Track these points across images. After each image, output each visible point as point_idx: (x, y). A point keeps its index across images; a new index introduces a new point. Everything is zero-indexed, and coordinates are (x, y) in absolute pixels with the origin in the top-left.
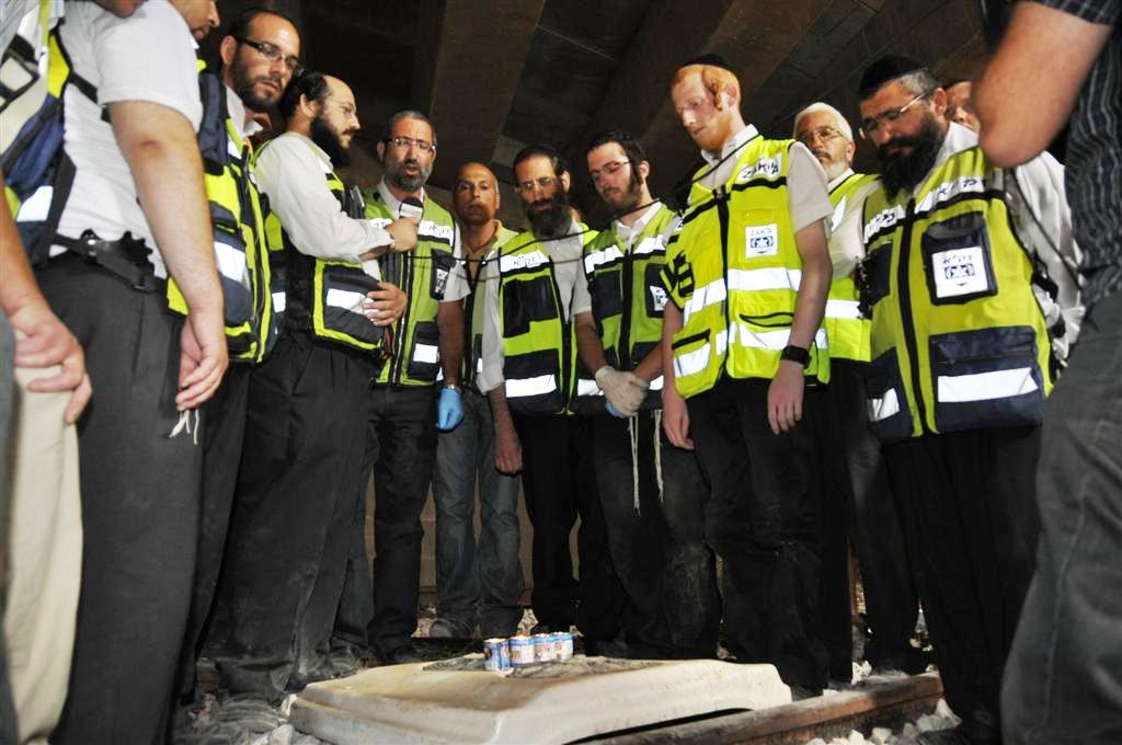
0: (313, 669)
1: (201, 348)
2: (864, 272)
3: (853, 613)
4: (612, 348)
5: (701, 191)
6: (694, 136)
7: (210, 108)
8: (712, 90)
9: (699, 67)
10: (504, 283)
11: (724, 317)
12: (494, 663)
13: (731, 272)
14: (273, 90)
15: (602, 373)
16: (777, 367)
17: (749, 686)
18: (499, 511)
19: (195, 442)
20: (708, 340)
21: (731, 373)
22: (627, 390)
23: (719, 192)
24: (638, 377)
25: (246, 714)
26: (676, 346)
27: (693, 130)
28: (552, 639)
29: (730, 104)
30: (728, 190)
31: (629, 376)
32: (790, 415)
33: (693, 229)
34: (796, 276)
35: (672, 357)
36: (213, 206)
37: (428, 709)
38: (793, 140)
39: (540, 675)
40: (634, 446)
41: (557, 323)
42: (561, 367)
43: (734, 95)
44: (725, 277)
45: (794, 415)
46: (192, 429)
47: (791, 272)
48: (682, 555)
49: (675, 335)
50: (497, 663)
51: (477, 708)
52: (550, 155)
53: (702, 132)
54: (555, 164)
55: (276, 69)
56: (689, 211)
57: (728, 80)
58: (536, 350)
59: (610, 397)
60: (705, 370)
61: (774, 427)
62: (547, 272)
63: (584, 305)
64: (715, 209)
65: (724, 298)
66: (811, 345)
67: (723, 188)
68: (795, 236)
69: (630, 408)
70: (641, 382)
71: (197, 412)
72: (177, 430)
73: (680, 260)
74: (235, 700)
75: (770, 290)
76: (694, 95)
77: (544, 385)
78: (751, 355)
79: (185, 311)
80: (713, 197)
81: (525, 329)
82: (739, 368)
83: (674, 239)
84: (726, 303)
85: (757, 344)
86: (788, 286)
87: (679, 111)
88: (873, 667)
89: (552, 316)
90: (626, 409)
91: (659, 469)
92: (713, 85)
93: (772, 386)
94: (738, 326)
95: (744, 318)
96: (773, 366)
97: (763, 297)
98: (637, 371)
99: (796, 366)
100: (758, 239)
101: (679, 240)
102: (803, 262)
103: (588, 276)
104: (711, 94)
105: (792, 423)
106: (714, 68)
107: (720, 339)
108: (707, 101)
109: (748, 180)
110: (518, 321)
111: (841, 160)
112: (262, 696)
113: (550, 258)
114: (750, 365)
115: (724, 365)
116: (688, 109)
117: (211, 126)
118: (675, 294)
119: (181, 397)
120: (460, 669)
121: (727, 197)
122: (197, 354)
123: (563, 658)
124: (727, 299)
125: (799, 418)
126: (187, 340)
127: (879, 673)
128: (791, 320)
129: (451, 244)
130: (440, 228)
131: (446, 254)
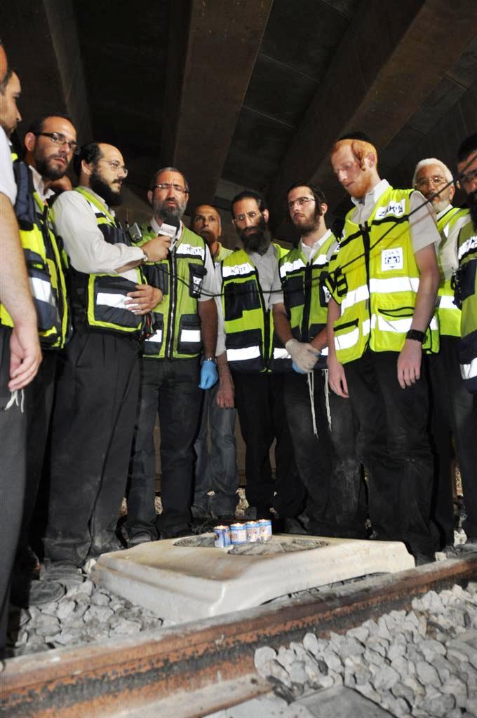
0: (105, 543)
1: (24, 350)
2: (458, 279)
3: (454, 496)
4: (298, 327)
5: (351, 226)
6: (346, 188)
7: (22, 186)
8: (359, 156)
9: (350, 141)
10: (225, 285)
11: (368, 310)
12: (220, 543)
13: (371, 281)
14: (61, 163)
15: (290, 343)
16: (403, 344)
17: (387, 558)
18: (223, 434)
19: (22, 411)
20: (357, 326)
21: (373, 348)
22: (306, 355)
23: (363, 226)
24: (314, 347)
25: (63, 576)
26: (336, 329)
27: (346, 184)
28: (257, 525)
29: (371, 166)
30: (369, 225)
31: (308, 346)
32: (412, 376)
33: (346, 250)
34: (416, 282)
35: (334, 336)
36: (27, 253)
37: (177, 577)
38: (413, 190)
39: (250, 552)
40: (311, 393)
41: (260, 311)
42: (263, 340)
43: (373, 160)
44: (368, 283)
45: (415, 376)
46: (20, 403)
47: (412, 280)
48: (343, 465)
49: (336, 322)
50: (222, 543)
51: (209, 578)
52: (256, 198)
53: (351, 186)
54: (259, 203)
55: (63, 150)
56: (343, 239)
57: (369, 149)
58: (246, 329)
59: (295, 359)
60: (356, 346)
61: (402, 384)
62: (254, 277)
63: (279, 299)
64: (361, 237)
65: (368, 297)
66: (426, 330)
67: (366, 223)
68: (415, 255)
69: (308, 367)
70: (315, 350)
71: (22, 391)
72: (10, 404)
73: (338, 272)
74: (56, 566)
75: (397, 292)
76: (346, 160)
77: (252, 353)
78: (386, 337)
79: (12, 325)
80: (359, 230)
81: (239, 315)
82: (378, 345)
83: (334, 257)
84: (369, 302)
85: (390, 329)
86: (411, 289)
87: (337, 172)
88: (468, 537)
89: (257, 307)
90: (306, 368)
91: (328, 408)
92: (359, 153)
93: (400, 357)
94: (377, 316)
95: (381, 311)
96: (401, 344)
97: (394, 297)
98: (313, 342)
99: (416, 343)
100: (390, 258)
101: (338, 258)
102: (420, 273)
103: (282, 279)
104: (357, 160)
105: (414, 381)
106: (360, 141)
107: (366, 326)
108: (355, 164)
109: (382, 217)
110: (234, 310)
111: (446, 198)
112: (71, 562)
113: (255, 268)
114: (385, 342)
115: (368, 343)
116: (343, 170)
117: (23, 198)
118: (335, 295)
119: (12, 384)
120: (199, 546)
121: (369, 229)
122: (21, 354)
123: (265, 539)
124: (369, 299)
125: (418, 378)
126: (14, 345)
127: (472, 542)
128: (412, 312)
129: (203, 259)
130: (194, 248)
131: (200, 266)
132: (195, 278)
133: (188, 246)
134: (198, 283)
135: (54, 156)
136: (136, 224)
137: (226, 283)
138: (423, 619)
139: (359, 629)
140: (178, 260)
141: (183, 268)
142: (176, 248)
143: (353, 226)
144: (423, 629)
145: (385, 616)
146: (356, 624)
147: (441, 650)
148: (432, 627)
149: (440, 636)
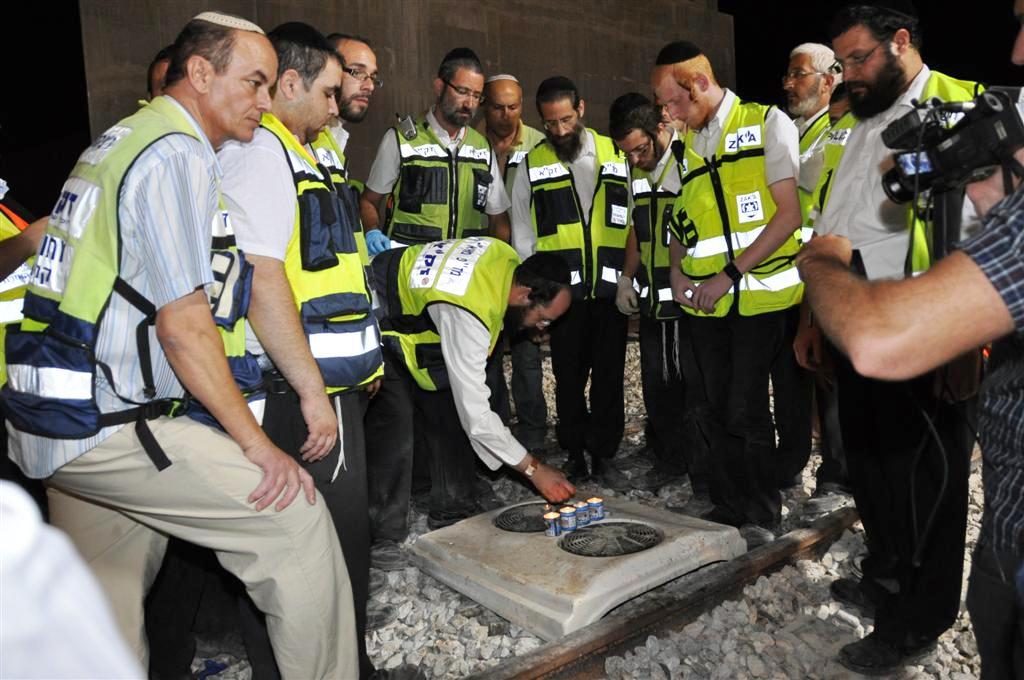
8: (686, 87)
10: (534, 192)
23: (710, 161)
30: (717, 159)
41: (579, 227)
42: (584, 263)
58: (563, 248)
62: (568, 183)
67: (714, 157)
81: (553, 230)
89: (575, 220)
100: (747, 205)
104: (686, 91)
110: (547, 223)
113: (570, 170)
129: (488, 163)
130: (478, 151)
131: (485, 172)
132: (480, 187)
133: (471, 148)
134: (483, 192)
135: (355, 97)
136: (409, 118)
137: (535, 189)
138: (753, 608)
139: (696, 624)
140: (459, 164)
141: (466, 176)
142: (458, 150)
143: (697, 160)
144: (753, 619)
145: (718, 607)
146: (693, 619)
147: (769, 640)
148: (763, 616)
149: (769, 626)
